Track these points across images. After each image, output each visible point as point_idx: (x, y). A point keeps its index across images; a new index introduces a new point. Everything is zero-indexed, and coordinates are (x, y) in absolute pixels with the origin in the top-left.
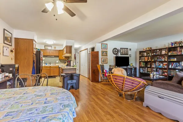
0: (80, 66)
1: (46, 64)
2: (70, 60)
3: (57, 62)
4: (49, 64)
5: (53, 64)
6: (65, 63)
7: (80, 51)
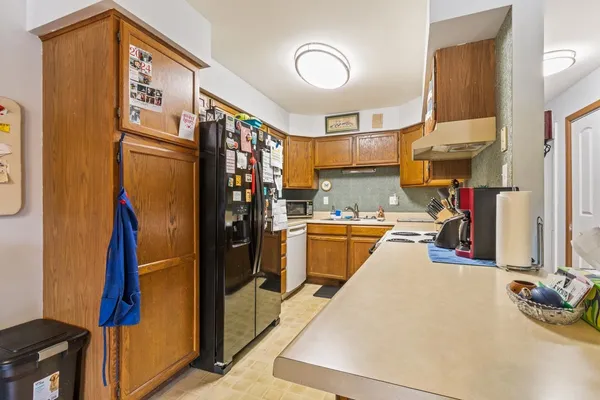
0: (569, 235)
1: (338, 213)
2: (479, 180)
3: (393, 200)
4: (351, 214)
5: (370, 214)
6: (435, 208)
7: (570, 119)
